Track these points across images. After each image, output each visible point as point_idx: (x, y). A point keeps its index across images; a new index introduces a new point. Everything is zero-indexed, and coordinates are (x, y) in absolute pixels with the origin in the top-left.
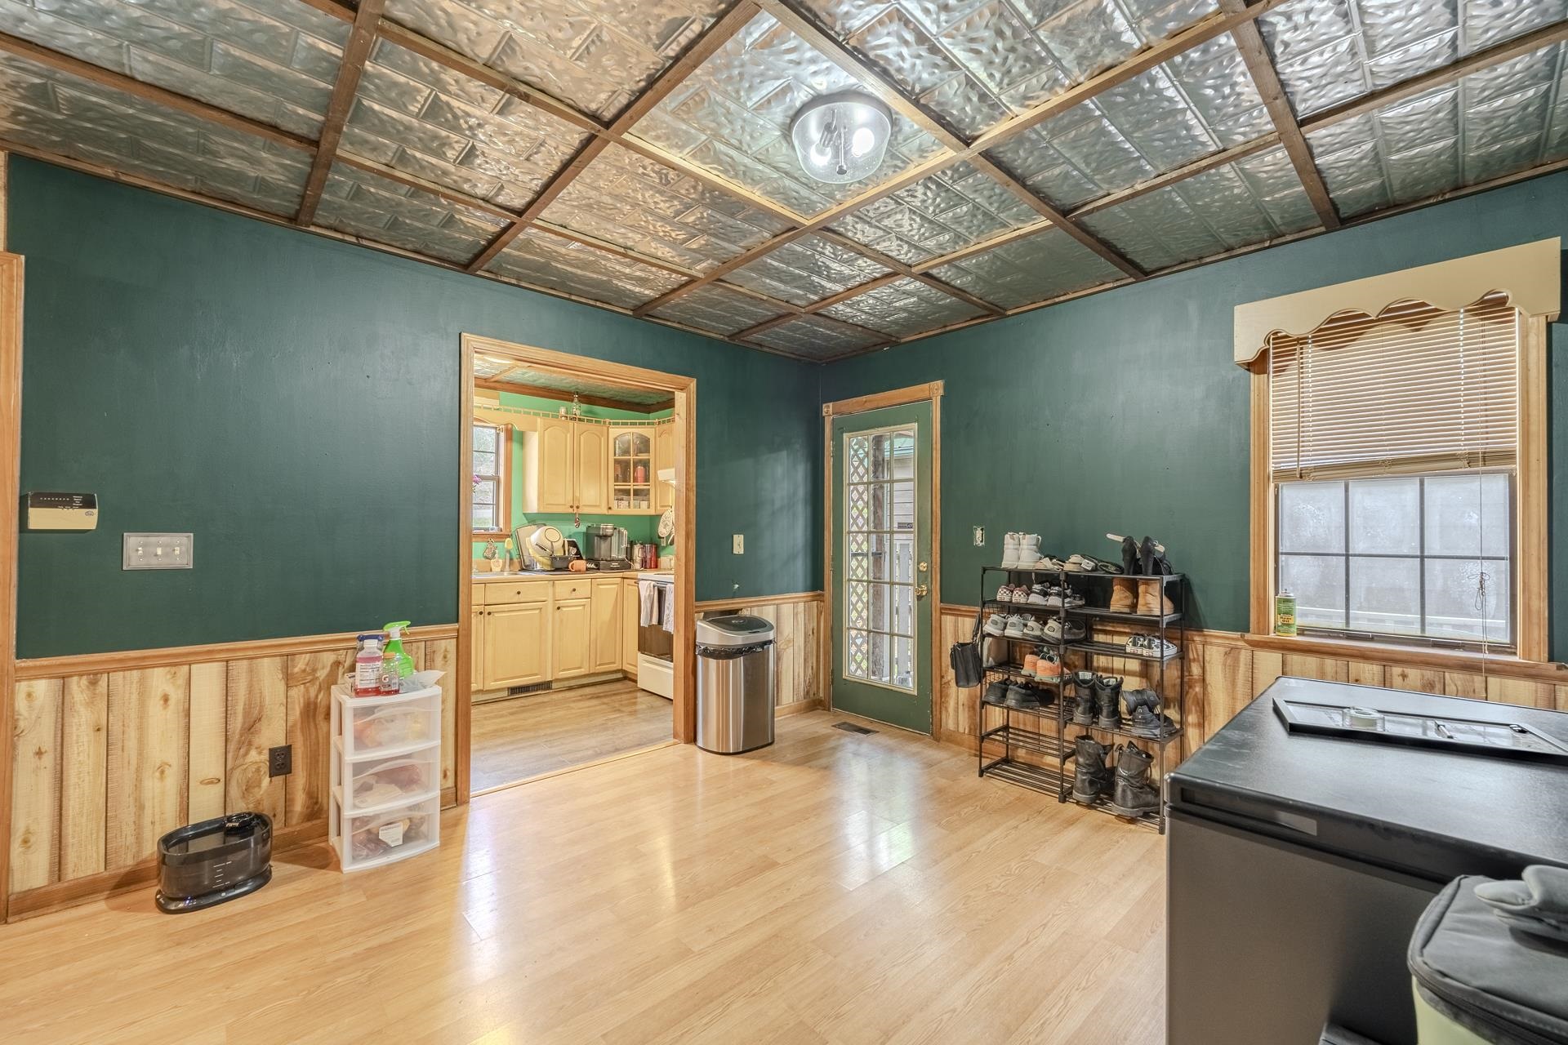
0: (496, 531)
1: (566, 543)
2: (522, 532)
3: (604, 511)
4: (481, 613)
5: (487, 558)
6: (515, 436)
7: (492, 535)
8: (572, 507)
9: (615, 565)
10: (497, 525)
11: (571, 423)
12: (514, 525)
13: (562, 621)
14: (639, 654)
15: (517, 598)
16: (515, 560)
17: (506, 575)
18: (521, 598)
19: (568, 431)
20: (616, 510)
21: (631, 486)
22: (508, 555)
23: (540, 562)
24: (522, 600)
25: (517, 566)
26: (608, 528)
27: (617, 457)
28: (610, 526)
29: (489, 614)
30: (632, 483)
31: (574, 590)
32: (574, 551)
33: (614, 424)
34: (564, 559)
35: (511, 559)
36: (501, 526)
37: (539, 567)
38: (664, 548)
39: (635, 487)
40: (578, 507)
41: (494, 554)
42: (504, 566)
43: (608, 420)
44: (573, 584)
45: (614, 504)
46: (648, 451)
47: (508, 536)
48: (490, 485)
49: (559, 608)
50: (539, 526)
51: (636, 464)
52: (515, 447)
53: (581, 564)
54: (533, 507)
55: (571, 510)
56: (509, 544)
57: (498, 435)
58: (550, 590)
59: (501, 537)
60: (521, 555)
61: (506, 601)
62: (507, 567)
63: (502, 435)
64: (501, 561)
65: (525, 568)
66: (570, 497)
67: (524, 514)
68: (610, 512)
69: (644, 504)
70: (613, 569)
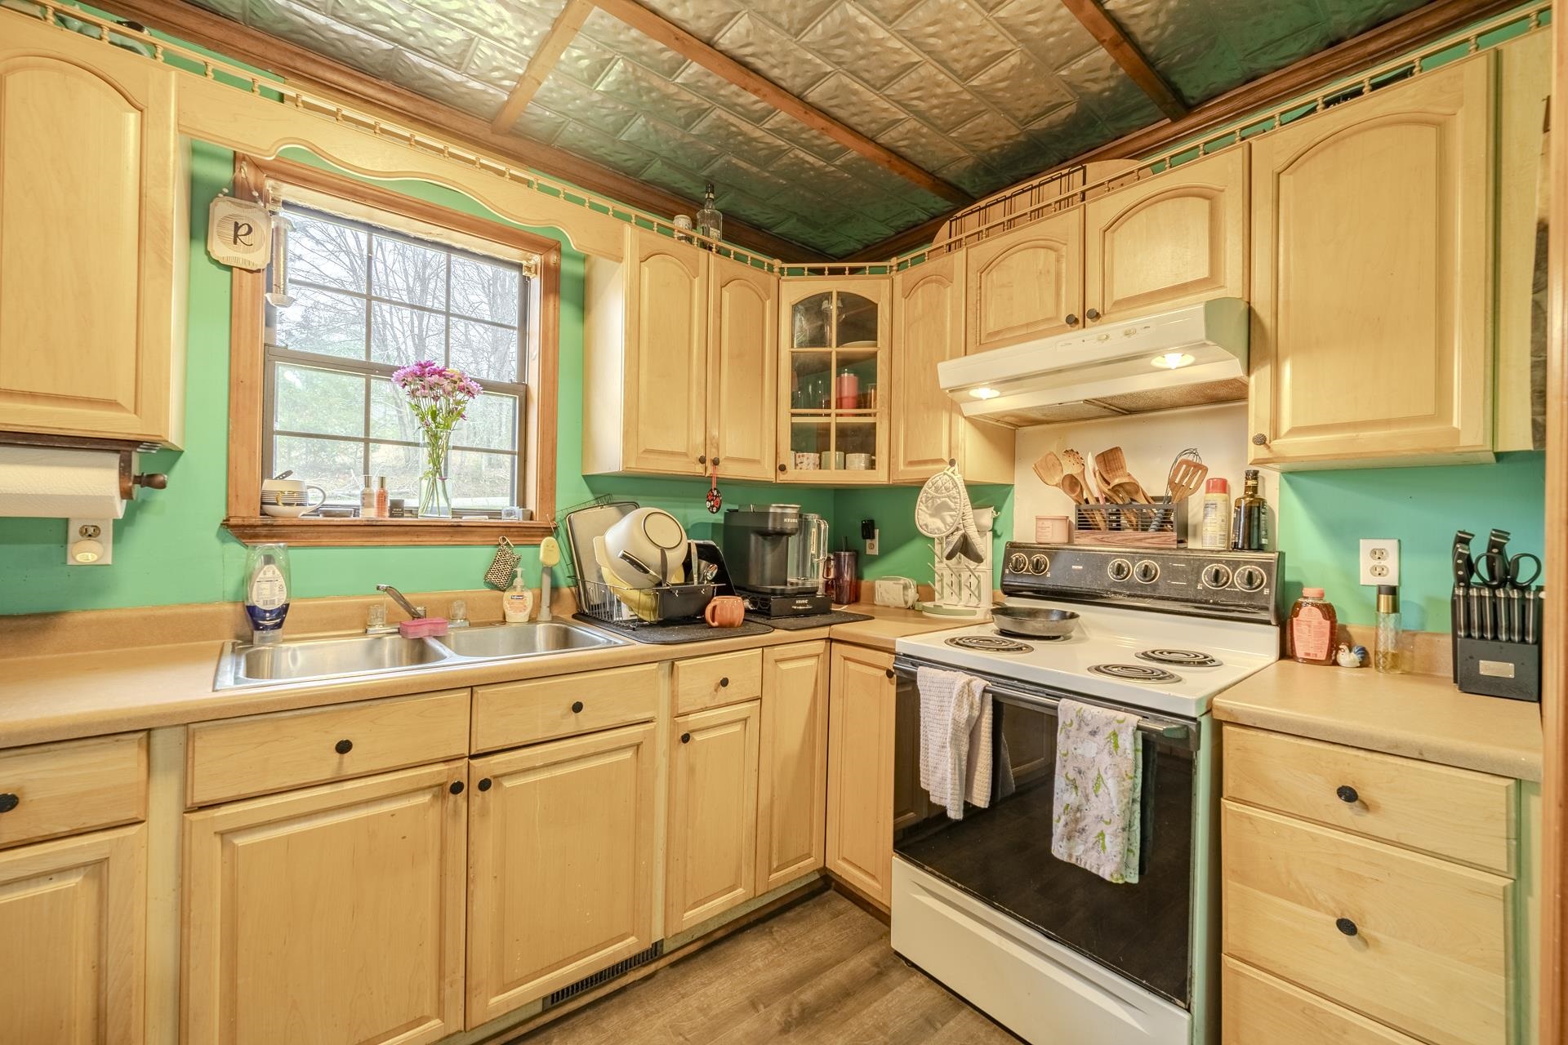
0: (518, 517)
1: (694, 550)
2: (582, 522)
3: (767, 473)
4: (457, 788)
5: (494, 587)
6: (566, 286)
7: (508, 530)
8: (702, 460)
9: (802, 603)
10: (522, 503)
11: (703, 253)
12: (563, 503)
13: (691, 770)
14: (897, 861)
15: (571, 724)
16: (566, 591)
17: (544, 655)
18: (585, 721)
19: (696, 275)
20: (792, 476)
21: (834, 418)
22: (547, 582)
23: (628, 600)
24: (587, 727)
25: (567, 609)
26: (788, 514)
27: (796, 349)
28: (792, 510)
29: (485, 785)
30: (833, 410)
31: (724, 683)
32: (711, 571)
33: (791, 272)
34: (687, 593)
35: (555, 588)
36: (532, 505)
37: (626, 614)
38: (873, 559)
39: (841, 420)
40: (716, 462)
41: (514, 576)
42: (537, 606)
43: (777, 263)
44: (722, 665)
45: (788, 457)
46: (871, 334)
47: (550, 531)
48: (506, 406)
49: (686, 738)
50: (624, 508)
51: (845, 363)
52: (567, 313)
53: (732, 607)
54: (611, 456)
55: (699, 469)
56: (549, 551)
57: (525, 283)
58: (664, 685)
59: (530, 533)
60: (578, 578)
61: (540, 736)
62: (545, 613)
63: (536, 283)
64: (529, 596)
65: (591, 614)
66: (699, 438)
67: (587, 478)
68: (783, 478)
69: (858, 460)
70: (797, 614)
